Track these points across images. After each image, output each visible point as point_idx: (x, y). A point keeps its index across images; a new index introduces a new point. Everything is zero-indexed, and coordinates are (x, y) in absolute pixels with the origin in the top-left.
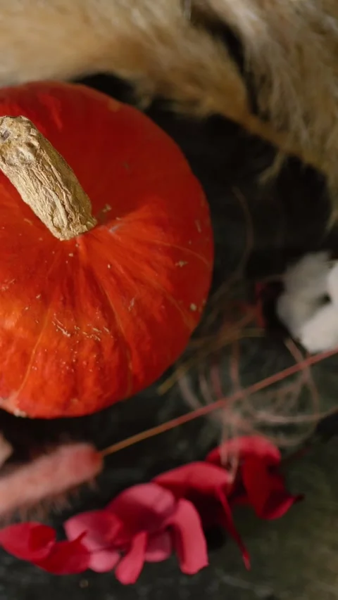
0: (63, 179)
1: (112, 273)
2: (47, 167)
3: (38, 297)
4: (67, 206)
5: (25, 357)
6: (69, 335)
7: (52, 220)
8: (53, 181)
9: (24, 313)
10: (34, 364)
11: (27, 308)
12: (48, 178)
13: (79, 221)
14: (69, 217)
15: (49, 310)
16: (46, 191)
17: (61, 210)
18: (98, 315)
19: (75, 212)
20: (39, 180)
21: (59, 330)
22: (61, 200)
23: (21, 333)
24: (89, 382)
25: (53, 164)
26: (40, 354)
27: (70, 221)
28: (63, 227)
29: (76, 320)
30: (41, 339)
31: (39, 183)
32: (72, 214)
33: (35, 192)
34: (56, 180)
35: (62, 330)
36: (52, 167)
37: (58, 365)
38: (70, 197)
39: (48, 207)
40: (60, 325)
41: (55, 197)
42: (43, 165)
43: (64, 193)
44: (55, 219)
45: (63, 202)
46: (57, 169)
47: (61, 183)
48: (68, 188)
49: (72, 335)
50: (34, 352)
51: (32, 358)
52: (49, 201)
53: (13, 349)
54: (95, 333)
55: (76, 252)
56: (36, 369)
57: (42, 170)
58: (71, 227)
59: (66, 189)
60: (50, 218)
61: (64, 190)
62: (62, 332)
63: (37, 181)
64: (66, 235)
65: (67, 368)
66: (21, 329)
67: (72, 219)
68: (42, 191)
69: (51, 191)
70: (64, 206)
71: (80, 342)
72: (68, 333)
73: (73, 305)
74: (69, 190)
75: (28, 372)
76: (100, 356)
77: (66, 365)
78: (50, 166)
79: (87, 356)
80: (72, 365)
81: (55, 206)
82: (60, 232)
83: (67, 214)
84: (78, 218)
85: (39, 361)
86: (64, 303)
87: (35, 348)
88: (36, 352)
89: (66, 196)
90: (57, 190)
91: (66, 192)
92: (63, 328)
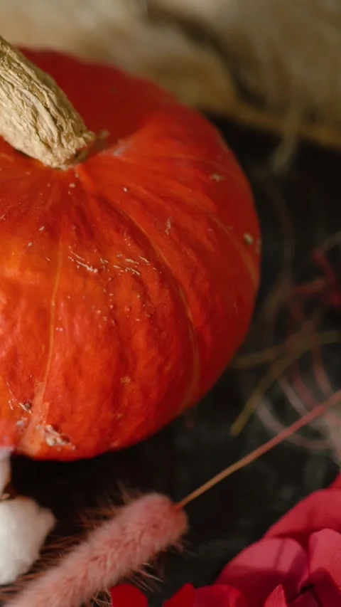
0: (38, 77)
1: (131, 195)
2: (15, 65)
3: (42, 229)
4: (52, 109)
5: (43, 316)
6: (96, 271)
7: (37, 133)
8: (27, 80)
9: (29, 251)
10: (58, 324)
11: (30, 244)
12: (20, 77)
13: (72, 131)
14: (58, 124)
15: (61, 244)
16: (21, 93)
17: (45, 116)
18: (127, 241)
19: (64, 118)
20: (9, 82)
21: (80, 266)
22: (42, 102)
23: (30, 279)
24: (140, 339)
25: (22, 61)
26: (62, 305)
27: (60, 129)
28: (53, 141)
29: (100, 251)
30: (59, 282)
31: (10, 86)
32: (61, 120)
33: (7, 98)
34: (30, 78)
35: (86, 266)
36: (22, 64)
37: (92, 317)
38: (53, 97)
39: (28, 115)
40: (79, 260)
41: (34, 99)
42: (9, 63)
43: (44, 93)
44: (42, 131)
45: (46, 104)
46: (29, 67)
47: (38, 81)
48: (48, 86)
49: (100, 271)
50: (53, 304)
51: (53, 313)
52: (27, 106)
53: (23, 304)
54: (130, 265)
55: (78, 183)
56: (61, 330)
57: (10, 68)
58: (64, 141)
59: (45, 87)
60: (34, 130)
61: (44, 89)
62: (85, 268)
63: (6, 82)
64: (59, 155)
65: (105, 319)
66: (28, 273)
67: (61, 127)
68: (14, 94)
69: (26, 92)
70: (48, 110)
71: (112, 279)
72: (94, 268)
73: (91, 235)
74: (50, 89)
75: (52, 338)
76: (145, 297)
77: (102, 315)
78: (19, 65)
79: (129, 299)
80: (111, 314)
81: (37, 112)
82: (51, 152)
83: (55, 120)
84: (70, 125)
85: (64, 316)
86: (79, 234)
87: (54, 296)
88: (56, 303)
89: (48, 96)
90: (35, 89)
91: (47, 92)
92: (85, 263)
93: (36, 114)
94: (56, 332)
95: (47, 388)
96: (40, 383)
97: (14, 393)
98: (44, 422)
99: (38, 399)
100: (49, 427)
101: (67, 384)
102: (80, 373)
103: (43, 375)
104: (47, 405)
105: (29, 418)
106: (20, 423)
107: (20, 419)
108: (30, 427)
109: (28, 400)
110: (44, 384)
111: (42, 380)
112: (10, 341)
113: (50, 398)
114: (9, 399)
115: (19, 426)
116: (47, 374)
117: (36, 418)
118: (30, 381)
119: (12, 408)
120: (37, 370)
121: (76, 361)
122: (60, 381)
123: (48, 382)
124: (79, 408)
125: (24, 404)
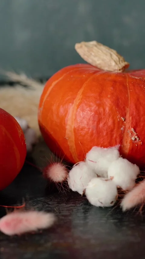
10: (130, 89)
26: (130, 85)
50: (128, 84)
51: (128, 87)
53: (118, 84)
56: (132, 90)
60: (111, 58)
64: (119, 66)
66: (118, 78)
82: (117, 65)
83: (117, 56)
84: (122, 58)
85: (132, 87)
93: (111, 55)
94: (130, 92)
95: (130, 111)
96: (127, 109)
97: (119, 113)
98: (130, 127)
99: (128, 116)
100: (132, 129)
101: (136, 108)
102: (140, 104)
103: (128, 106)
104: (131, 118)
105: (125, 126)
106: (122, 129)
107: (122, 127)
108: (126, 131)
109: (124, 116)
110: (129, 109)
111: (128, 108)
112: (116, 94)
113: (132, 115)
114: (118, 116)
115: (122, 131)
116: (129, 105)
117: (127, 126)
118: (124, 107)
119: (119, 120)
120: (126, 104)
121: (138, 100)
122: (134, 107)
123: (130, 108)
124: (142, 119)
125: (123, 118)
